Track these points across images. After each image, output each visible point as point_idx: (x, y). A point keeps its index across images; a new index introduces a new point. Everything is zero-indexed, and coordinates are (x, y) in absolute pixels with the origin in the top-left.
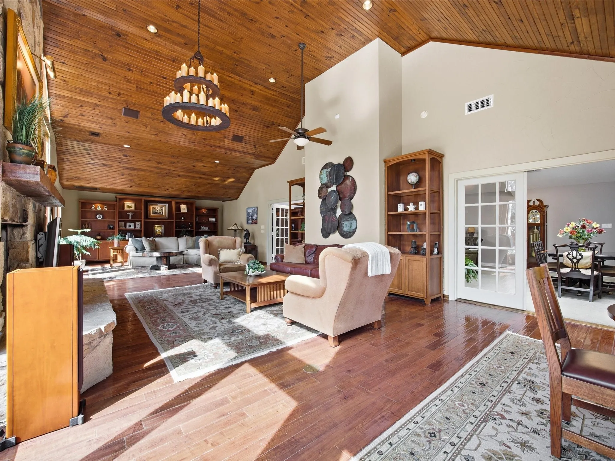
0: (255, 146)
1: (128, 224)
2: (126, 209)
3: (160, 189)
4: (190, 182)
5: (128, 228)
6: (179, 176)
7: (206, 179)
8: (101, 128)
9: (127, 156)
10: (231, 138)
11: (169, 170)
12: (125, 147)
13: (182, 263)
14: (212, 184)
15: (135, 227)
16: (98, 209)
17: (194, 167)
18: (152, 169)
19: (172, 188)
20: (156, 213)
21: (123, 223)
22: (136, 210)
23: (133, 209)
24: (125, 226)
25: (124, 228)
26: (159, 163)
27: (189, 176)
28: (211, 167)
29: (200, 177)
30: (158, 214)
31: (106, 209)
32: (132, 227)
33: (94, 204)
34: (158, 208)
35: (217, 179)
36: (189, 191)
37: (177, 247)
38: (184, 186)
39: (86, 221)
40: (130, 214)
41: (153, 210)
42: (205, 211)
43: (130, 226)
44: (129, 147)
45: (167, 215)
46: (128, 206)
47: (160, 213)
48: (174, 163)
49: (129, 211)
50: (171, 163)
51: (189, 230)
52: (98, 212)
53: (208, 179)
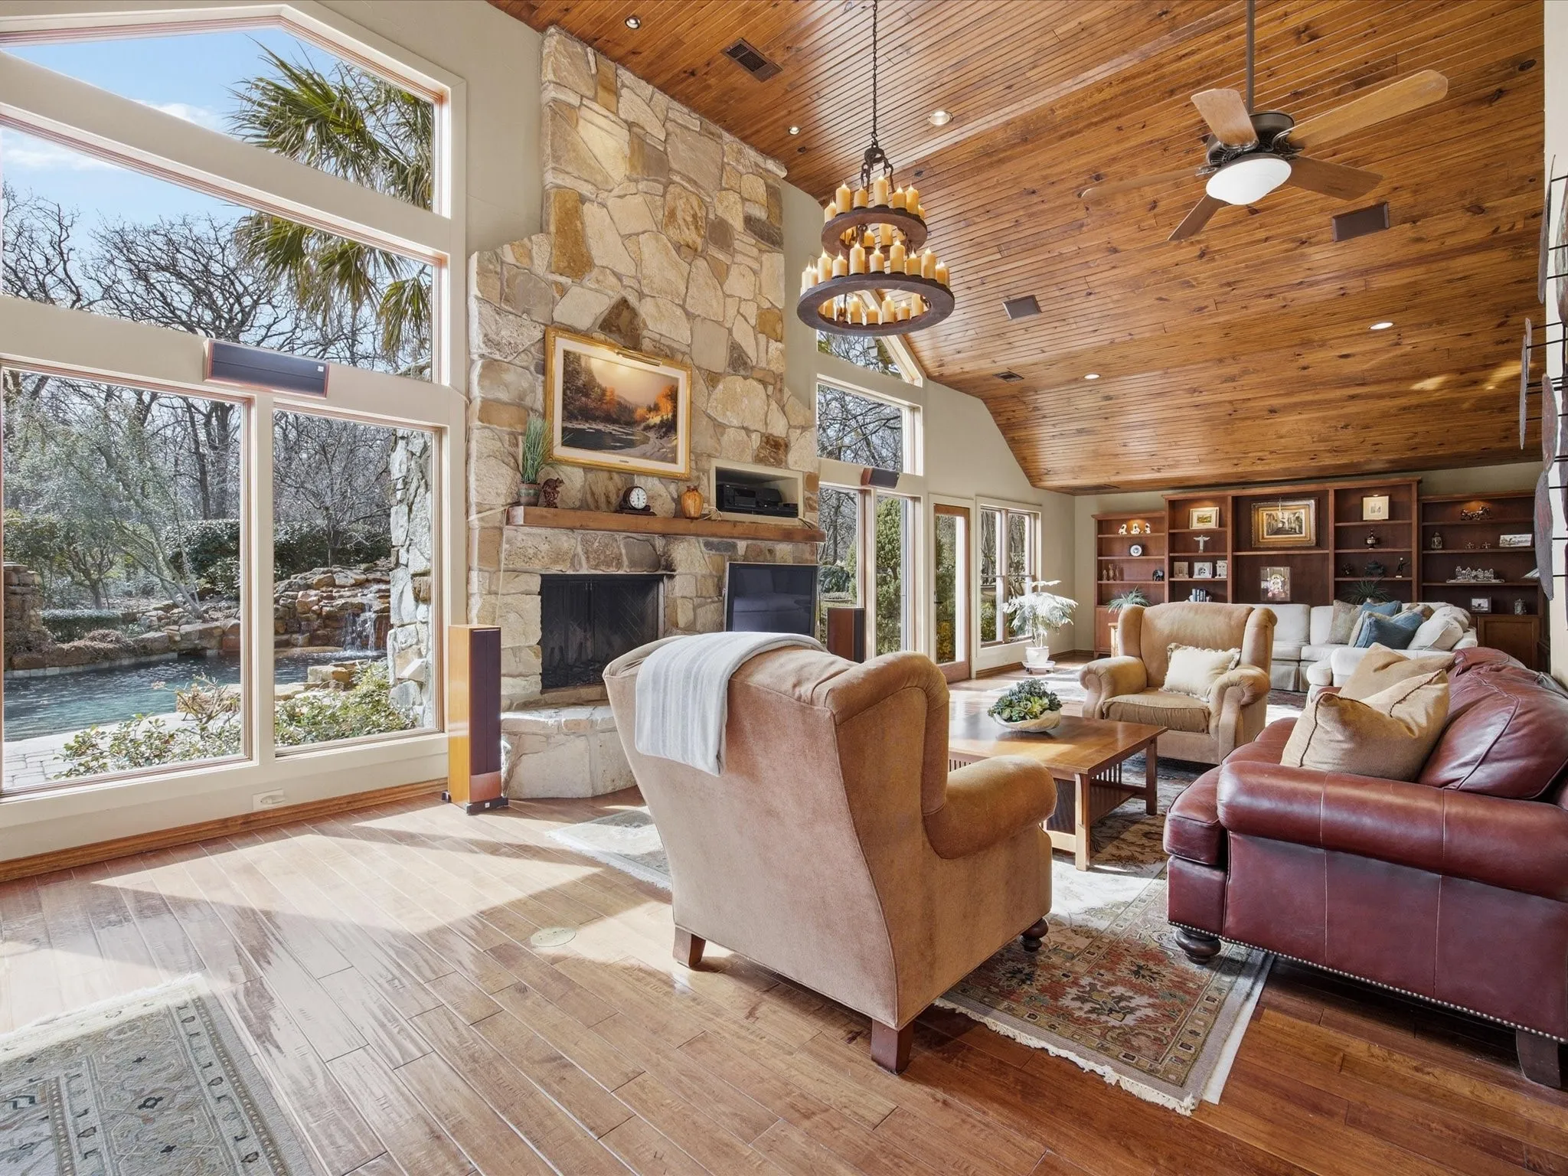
0: (1477, 209)
1: (1197, 566)
2: (1196, 525)
3: (1235, 462)
4: (1324, 420)
5: (1196, 577)
6: (1273, 411)
7: (1381, 397)
8: (994, 362)
9: (1111, 399)
10: (1330, 233)
11: (1231, 402)
12: (1089, 380)
13: (1290, 688)
14: (1418, 406)
15: (1214, 574)
16: (1133, 532)
17: (1305, 372)
18: (1184, 412)
19: (1272, 452)
20: (1278, 531)
21: (1186, 564)
22: (1220, 526)
23: (1212, 525)
24: (1191, 573)
25: (1186, 578)
26: (1194, 391)
27: (1305, 405)
28: (1375, 352)
29: (1352, 397)
30: (1287, 532)
31: (1148, 532)
32: (1207, 575)
33: (1125, 521)
34: (1284, 514)
35: (1430, 384)
36: (1335, 451)
37: (1302, 635)
38: (1309, 438)
39: (1112, 562)
40: (1201, 539)
41: (1269, 524)
42: (1476, 508)
43: (1203, 571)
44: (1096, 376)
45: (1313, 538)
46: (1201, 520)
47: (1292, 531)
48: (1232, 379)
49: (1199, 533)
50: (1225, 381)
51: (1400, 581)
52: (1133, 540)
53: (1393, 396)
